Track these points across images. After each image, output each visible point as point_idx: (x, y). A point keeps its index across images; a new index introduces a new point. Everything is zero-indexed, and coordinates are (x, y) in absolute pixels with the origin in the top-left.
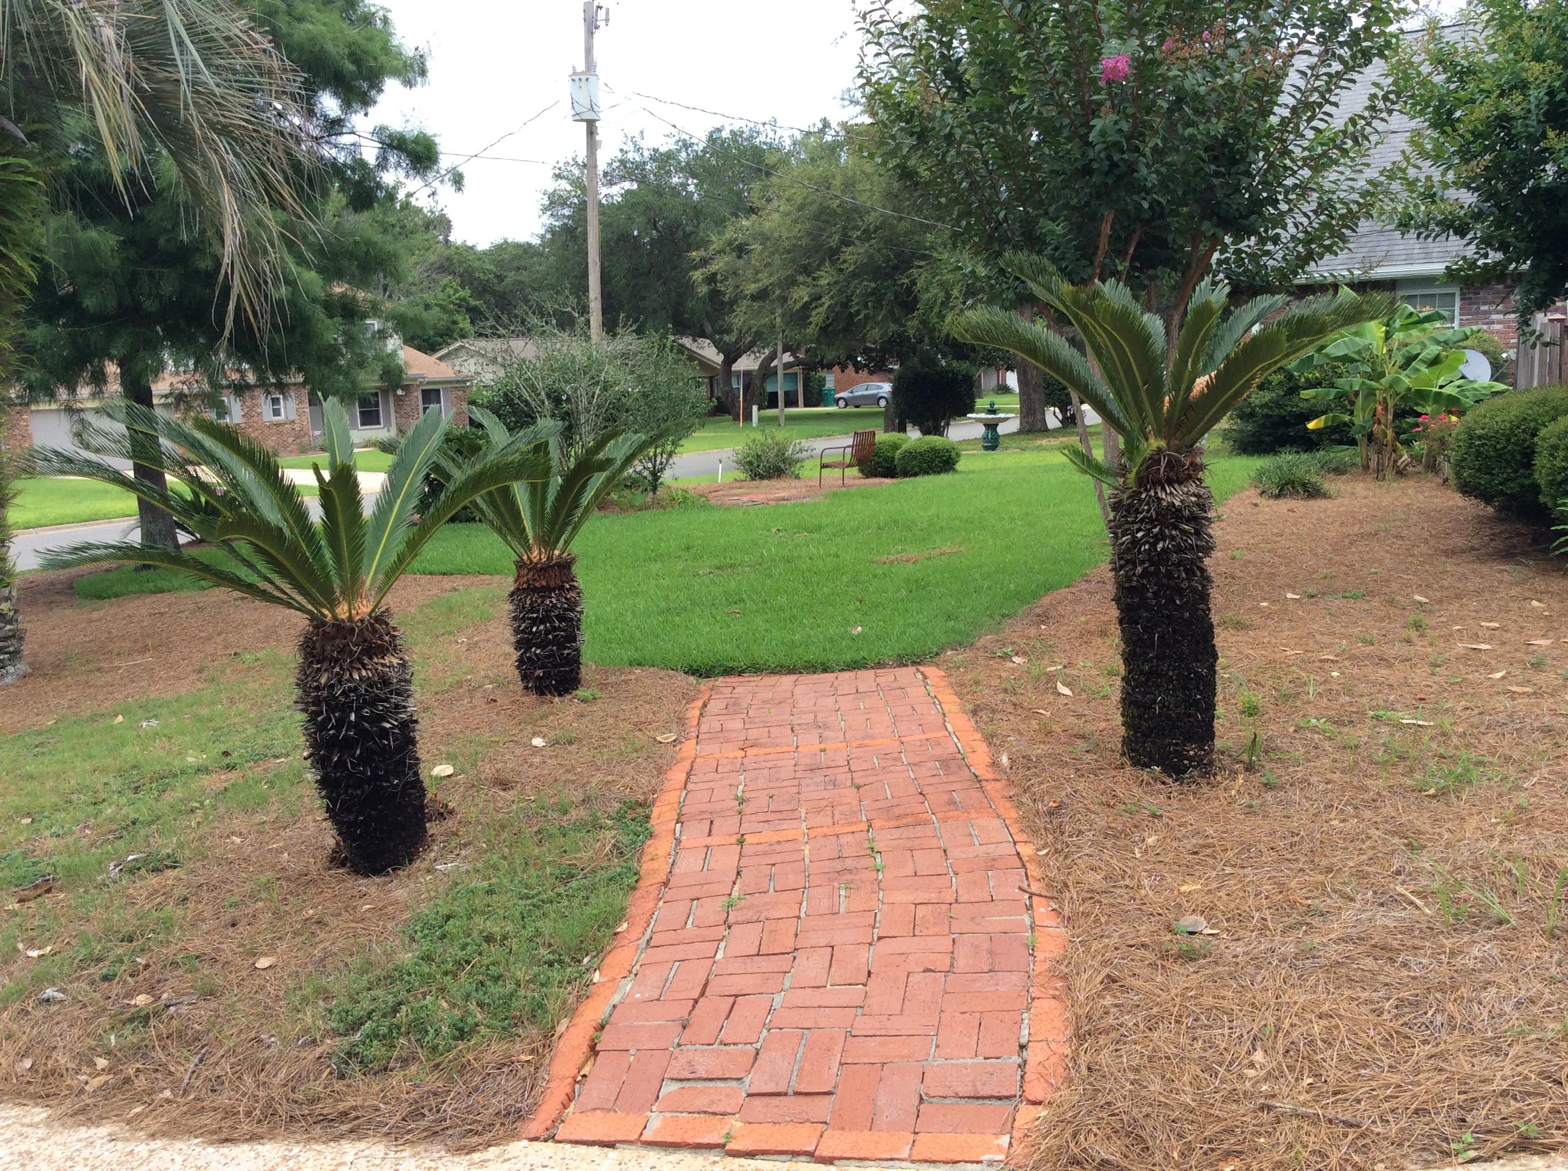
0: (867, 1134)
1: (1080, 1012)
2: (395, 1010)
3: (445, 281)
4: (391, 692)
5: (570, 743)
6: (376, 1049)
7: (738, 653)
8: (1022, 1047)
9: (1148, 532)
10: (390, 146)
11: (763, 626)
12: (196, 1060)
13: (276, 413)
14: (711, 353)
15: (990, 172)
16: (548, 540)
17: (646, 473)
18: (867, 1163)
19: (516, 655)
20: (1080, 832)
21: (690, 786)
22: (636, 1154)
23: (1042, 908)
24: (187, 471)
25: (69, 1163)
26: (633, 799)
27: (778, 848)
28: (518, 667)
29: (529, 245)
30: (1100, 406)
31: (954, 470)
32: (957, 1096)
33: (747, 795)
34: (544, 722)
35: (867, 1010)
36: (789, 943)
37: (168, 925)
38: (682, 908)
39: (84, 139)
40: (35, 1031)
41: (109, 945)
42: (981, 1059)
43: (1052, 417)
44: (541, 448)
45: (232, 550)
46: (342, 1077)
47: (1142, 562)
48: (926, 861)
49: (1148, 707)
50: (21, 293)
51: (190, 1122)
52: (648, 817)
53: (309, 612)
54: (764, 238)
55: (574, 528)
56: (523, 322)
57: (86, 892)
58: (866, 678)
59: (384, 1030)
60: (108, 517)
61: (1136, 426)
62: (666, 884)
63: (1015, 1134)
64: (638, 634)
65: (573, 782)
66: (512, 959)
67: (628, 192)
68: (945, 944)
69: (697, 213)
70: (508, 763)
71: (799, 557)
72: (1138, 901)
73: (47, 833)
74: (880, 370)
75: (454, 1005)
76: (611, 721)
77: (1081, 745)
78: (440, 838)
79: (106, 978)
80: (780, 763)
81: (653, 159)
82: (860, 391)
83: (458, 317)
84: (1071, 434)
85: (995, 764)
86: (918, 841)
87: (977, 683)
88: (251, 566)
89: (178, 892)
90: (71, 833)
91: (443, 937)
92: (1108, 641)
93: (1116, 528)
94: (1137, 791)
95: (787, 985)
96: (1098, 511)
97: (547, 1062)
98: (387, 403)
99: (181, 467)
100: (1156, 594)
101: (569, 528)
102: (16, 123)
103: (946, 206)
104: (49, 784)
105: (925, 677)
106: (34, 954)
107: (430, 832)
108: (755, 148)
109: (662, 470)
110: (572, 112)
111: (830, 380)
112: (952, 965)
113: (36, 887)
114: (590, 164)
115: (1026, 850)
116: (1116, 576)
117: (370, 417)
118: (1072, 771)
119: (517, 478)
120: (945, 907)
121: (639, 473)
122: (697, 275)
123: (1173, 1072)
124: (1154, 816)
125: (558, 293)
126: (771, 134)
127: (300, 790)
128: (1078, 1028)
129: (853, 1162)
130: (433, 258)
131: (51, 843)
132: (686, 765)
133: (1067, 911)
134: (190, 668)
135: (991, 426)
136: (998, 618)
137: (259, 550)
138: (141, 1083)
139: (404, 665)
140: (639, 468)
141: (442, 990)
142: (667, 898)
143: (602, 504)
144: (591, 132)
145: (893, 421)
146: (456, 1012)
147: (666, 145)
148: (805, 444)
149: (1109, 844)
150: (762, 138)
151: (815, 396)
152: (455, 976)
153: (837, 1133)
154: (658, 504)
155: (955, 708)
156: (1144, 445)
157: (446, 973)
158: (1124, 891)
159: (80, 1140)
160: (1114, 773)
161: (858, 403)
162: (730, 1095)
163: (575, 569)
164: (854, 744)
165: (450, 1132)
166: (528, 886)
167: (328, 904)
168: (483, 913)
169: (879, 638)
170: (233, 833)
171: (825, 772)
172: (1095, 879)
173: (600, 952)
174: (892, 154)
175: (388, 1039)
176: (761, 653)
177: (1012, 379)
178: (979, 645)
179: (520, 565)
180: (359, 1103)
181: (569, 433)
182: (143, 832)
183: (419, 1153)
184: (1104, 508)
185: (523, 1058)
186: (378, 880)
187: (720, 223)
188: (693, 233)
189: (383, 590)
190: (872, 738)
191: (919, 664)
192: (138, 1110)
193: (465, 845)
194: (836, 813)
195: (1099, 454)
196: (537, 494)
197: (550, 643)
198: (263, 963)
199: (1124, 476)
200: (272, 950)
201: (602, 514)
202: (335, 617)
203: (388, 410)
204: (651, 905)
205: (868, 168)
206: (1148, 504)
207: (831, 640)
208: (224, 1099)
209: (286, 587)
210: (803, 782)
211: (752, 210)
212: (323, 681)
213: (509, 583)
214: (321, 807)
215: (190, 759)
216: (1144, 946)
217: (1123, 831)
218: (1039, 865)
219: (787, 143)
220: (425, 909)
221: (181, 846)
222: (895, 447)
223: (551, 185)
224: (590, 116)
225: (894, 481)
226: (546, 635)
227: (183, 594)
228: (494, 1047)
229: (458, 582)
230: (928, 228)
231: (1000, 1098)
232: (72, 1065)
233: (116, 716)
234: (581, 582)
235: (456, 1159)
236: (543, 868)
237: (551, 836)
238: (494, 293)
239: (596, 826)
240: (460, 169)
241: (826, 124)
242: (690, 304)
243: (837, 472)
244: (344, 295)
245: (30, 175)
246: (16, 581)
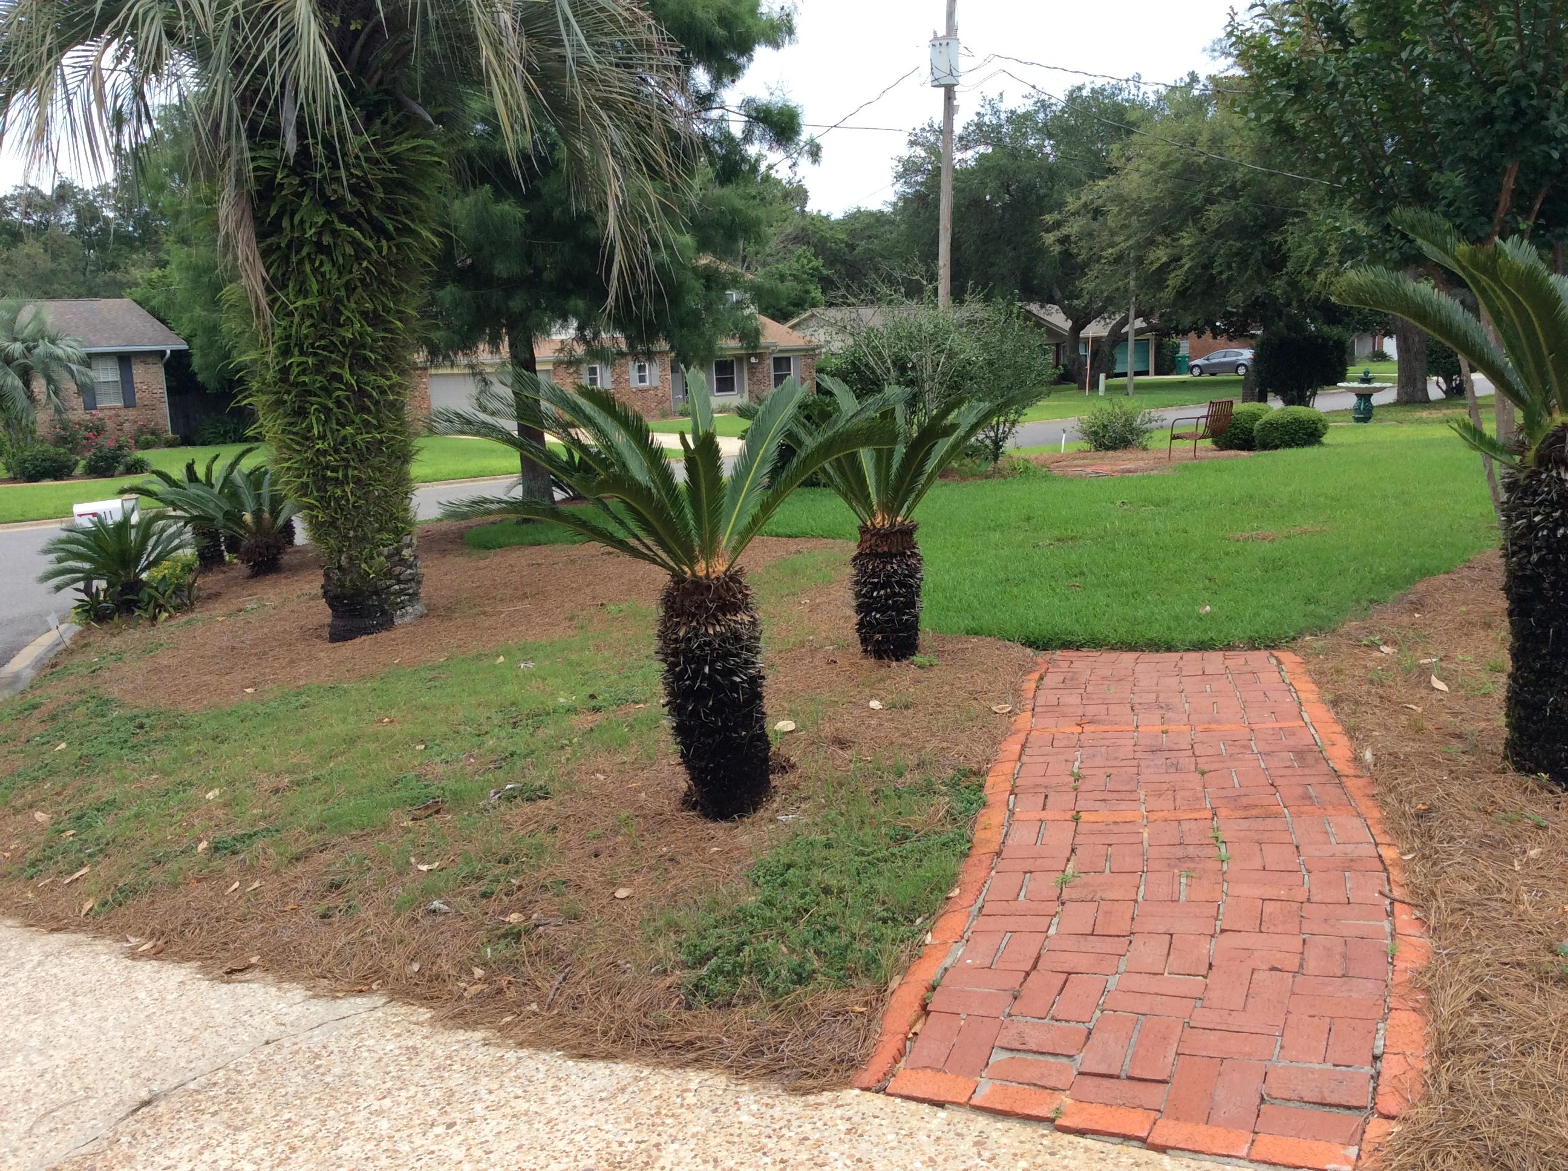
0: (1202, 1127)
1: (1443, 1028)
2: (739, 949)
3: (800, 251)
4: (742, 648)
5: (907, 707)
6: (721, 985)
7: (1077, 627)
8: (1376, 1058)
9: (1548, 516)
10: (757, 119)
11: (1103, 601)
12: (561, 979)
13: (642, 379)
14: (1059, 319)
15: (1375, 124)
16: (891, 507)
17: (988, 442)
18: (1201, 1156)
19: (855, 619)
20: (1452, 839)
21: (1024, 759)
22: (965, 1117)
23: (1404, 916)
24: (570, 434)
25: (449, 1062)
26: (967, 767)
27: (1115, 829)
28: (858, 630)
29: (881, 212)
30: (1495, 374)
31: (1321, 444)
32: (1301, 1100)
33: (1084, 772)
34: (881, 685)
35: (1206, 1003)
36: (1124, 927)
37: (540, 850)
38: (1017, 878)
39: (484, 120)
40: (423, 938)
41: (488, 865)
42: (1329, 1066)
43: (1435, 388)
44: (888, 415)
45: (606, 508)
46: (689, 1007)
47: (1538, 549)
48: (1274, 856)
49: (1539, 708)
50: (426, 265)
51: (554, 1036)
52: (981, 787)
53: (671, 569)
54: (1120, 199)
55: (918, 496)
56: (873, 291)
57: (469, 815)
58: (1214, 660)
59: (728, 967)
60: (493, 474)
61: (1538, 398)
62: (998, 854)
63: (1364, 1146)
64: (976, 603)
65: (909, 746)
66: (848, 913)
67: (983, 156)
68: (1296, 943)
69: (1052, 174)
70: (847, 724)
71: (1144, 531)
72: (1515, 917)
73: (438, 759)
74: (1241, 335)
75: (793, 951)
76: (947, 688)
77: (1456, 746)
78: (782, 791)
79: (484, 895)
80: (1119, 742)
81: (1008, 120)
82: (1217, 358)
83: (812, 287)
84: (1456, 406)
85: (1357, 760)
86: (1267, 834)
87: (1339, 672)
88: (622, 523)
89: (550, 821)
90: (458, 761)
91: (784, 884)
92: (1492, 634)
93: (1510, 511)
94: (1520, 798)
95: (1122, 968)
96: (1487, 491)
97: (879, 1015)
98: (741, 371)
99: (565, 430)
100: (1553, 585)
101: (913, 496)
102: (424, 105)
103: (1325, 161)
104: (441, 715)
105: (1279, 662)
106: (424, 868)
107: (773, 784)
108: (1116, 105)
109: (1005, 438)
110: (930, 78)
111: (1185, 346)
112: (1301, 966)
113: (427, 807)
114: (946, 130)
115: (1389, 854)
116: (1507, 564)
117: (725, 385)
118: (1445, 773)
119: (864, 444)
120: (1295, 906)
121: (982, 442)
122: (1049, 238)
123: (1547, 1102)
124: (1539, 827)
125: (907, 261)
126: (1134, 91)
127: (655, 735)
128: (1440, 1044)
129: (1187, 1153)
130: (790, 230)
131: (441, 769)
132: (1022, 736)
133: (1433, 922)
134: (562, 617)
135: (1364, 397)
136: (1365, 604)
137: (630, 508)
138: (511, 994)
139: (754, 623)
140: (981, 437)
141: (782, 934)
142: (999, 868)
143: (943, 472)
144: (949, 96)
145: (1252, 389)
146: (795, 957)
147: (1024, 106)
148: (1155, 413)
149: (1484, 853)
150: (1125, 95)
151: (1167, 363)
152: (795, 922)
153: (1171, 1123)
154: (998, 473)
155: (1313, 697)
156: (1546, 420)
157: (786, 919)
158: (1499, 905)
159: (458, 1042)
160: (1494, 778)
161: (1213, 370)
162: (1061, 1071)
163: (916, 536)
164: (1199, 728)
165: (787, 1072)
166: (863, 844)
167: (679, 843)
168: (821, 865)
169: (1230, 619)
170: (598, 771)
171: (1167, 754)
172: (1468, 890)
173: (932, 914)
174: (1266, 108)
175: (732, 976)
176: (1102, 628)
177: (1390, 346)
178: (1342, 631)
179: (863, 530)
180: (704, 1034)
181: (912, 403)
182: (519, 764)
183: (757, 1089)
184: (1494, 490)
185: (857, 1009)
186: (724, 824)
187: (1076, 184)
188: (1046, 196)
189: (737, 551)
190: (1218, 722)
191: (1273, 648)
192: (509, 1019)
193: (805, 799)
194: (1178, 797)
195: (1490, 429)
196: (882, 461)
197: (889, 608)
198: (622, 893)
199: (1521, 453)
200: (629, 883)
201: (943, 481)
202: (694, 574)
203: (741, 377)
204: (983, 874)
205: (1239, 123)
206: (1547, 485)
207: (1177, 618)
208: (583, 1017)
209: (649, 542)
210: (1143, 763)
211: (1111, 171)
212: (681, 634)
213: (852, 548)
214: (675, 752)
215: (562, 700)
216: (1520, 965)
217: (1502, 841)
218: (1404, 869)
219: (1152, 98)
220: (767, 856)
221: (552, 779)
222: (1254, 417)
223: (906, 152)
224: (948, 81)
225: (1252, 453)
226: (886, 600)
227: (558, 547)
228: (829, 995)
229: (803, 544)
230: (1301, 185)
231: (1349, 1108)
232: (452, 972)
233: (498, 656)
234: (922, 549)
235: (792, 1099)
236: (878, 827)
237: (886, 797)
238: (844, 263)
239: (929, 790)
240: (818, 141)
241: (1194, 78)
242: (1041, 269)
243: (1188, 444)
244: (707, 267)
245: (435, 155)
246: (416, 530)
